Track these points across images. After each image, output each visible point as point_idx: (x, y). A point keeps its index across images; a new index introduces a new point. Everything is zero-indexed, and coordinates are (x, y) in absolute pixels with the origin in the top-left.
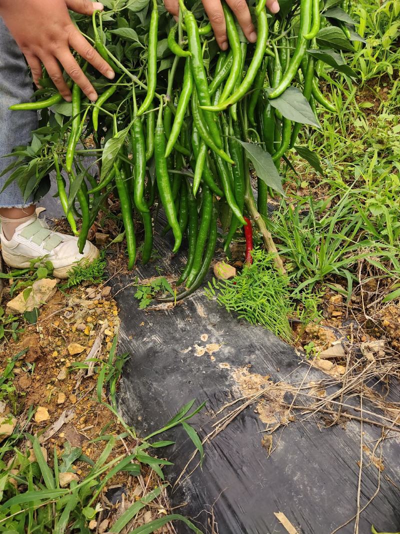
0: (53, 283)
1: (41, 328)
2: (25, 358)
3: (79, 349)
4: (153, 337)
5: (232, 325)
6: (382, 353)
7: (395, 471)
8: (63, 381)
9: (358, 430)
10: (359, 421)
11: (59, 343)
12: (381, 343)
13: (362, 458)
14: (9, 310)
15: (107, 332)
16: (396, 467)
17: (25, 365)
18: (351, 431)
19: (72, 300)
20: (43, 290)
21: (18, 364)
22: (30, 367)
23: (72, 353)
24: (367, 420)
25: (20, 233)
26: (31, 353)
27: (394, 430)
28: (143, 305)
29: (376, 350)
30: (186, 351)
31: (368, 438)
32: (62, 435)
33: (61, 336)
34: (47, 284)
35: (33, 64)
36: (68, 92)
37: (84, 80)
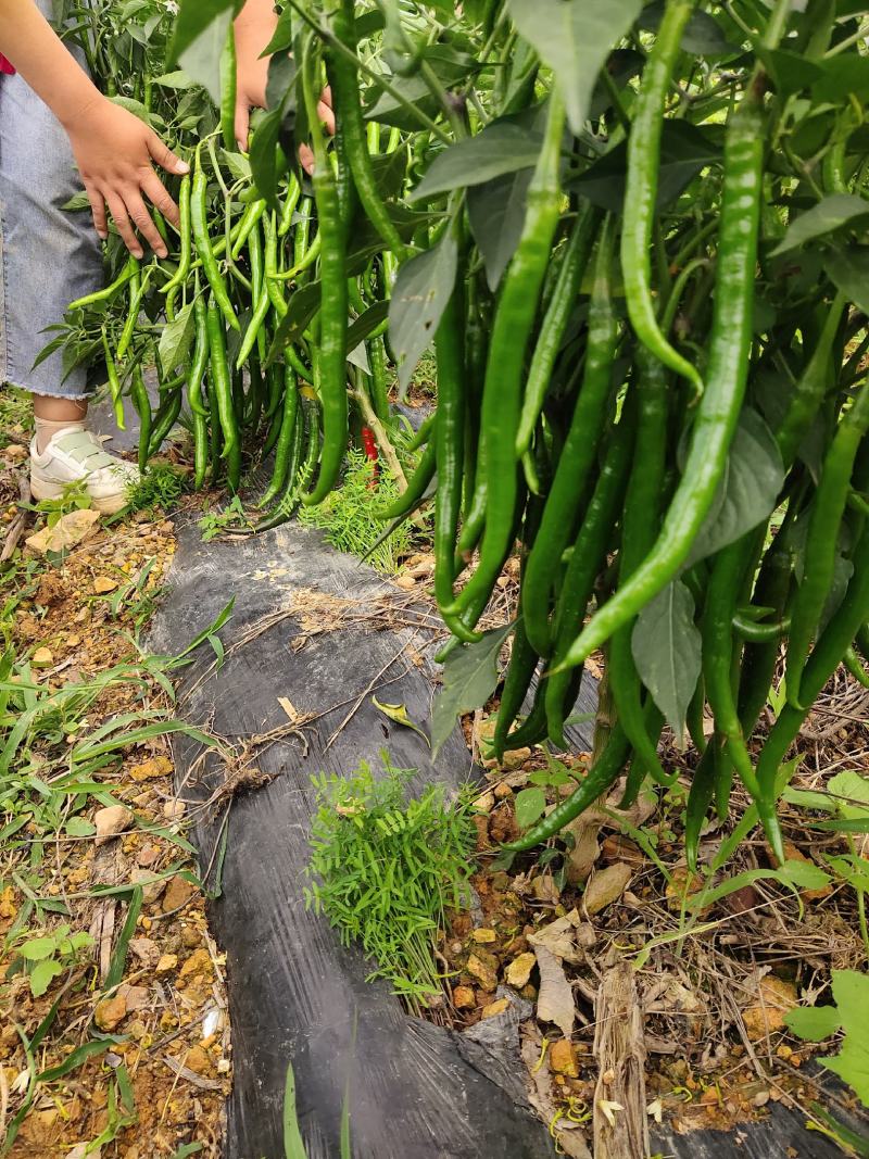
0: (95, 516)
1: (67, 573)
2: (35, 596)
3: (110, 584)
4: (207, 565)
5: (315, 553)
7: (433, 666)
8: (82, 622)
9: (410, 634)
10: (416, 627)
11: (85, 581)
13: (399, 654)
14: (28, 552)
15: (154, 568)
17: (34, 609)
18: (402, 635)
19: (115, 537)
20: (79, 524)
21: (24, 604)
22: (41, 610)
23: (98, 590)
24: (426, 625)
25: (56, 442)
26: (45, 589)
28: (207, 537)
30: (243, 575)
31: (417, 641)
32: (62, 676)
33: (90, 573)
34: (87, 516)
35: (95, 200)
36: (135, 243)
37: (150, 231)
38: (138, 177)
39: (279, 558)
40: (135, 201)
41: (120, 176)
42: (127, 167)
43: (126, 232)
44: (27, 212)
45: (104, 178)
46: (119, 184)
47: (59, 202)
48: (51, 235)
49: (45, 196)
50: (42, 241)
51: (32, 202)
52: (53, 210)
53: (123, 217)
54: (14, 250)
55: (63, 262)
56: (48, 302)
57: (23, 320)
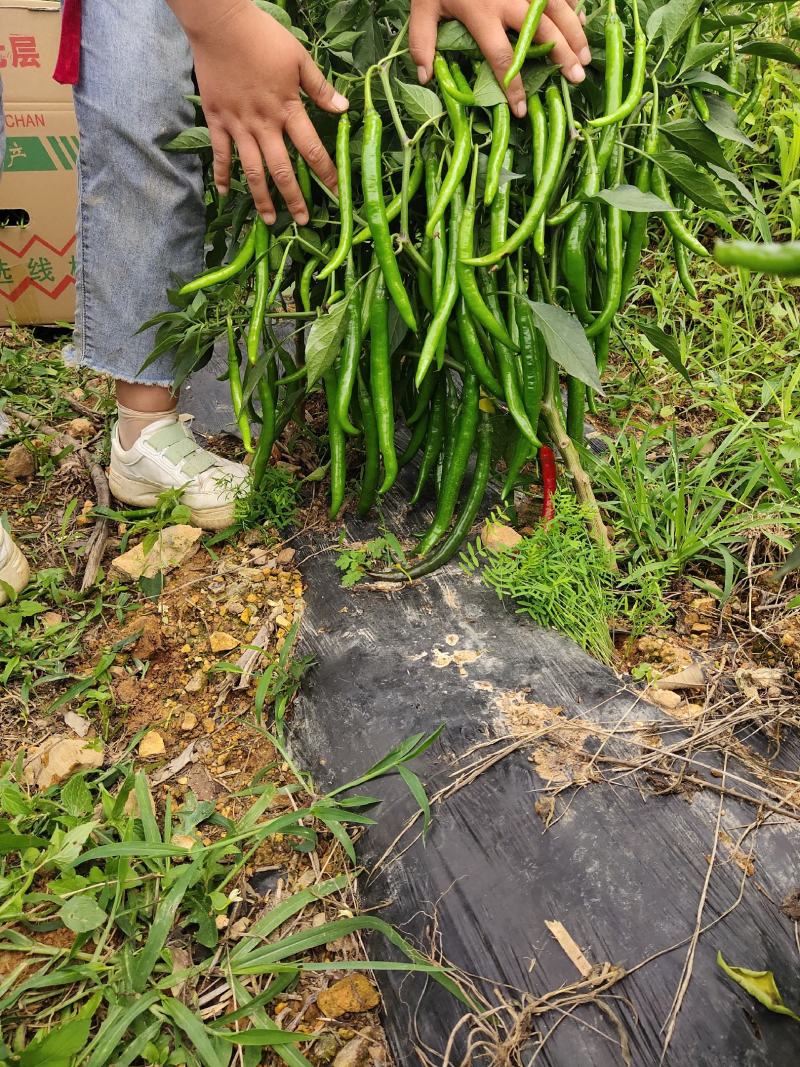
0: (197, 533)
1: (166, 608)
2: (133, 649)
3: (229, 642)
4: (361, 632)
5: (505, 624)
6: (774, 690)
7: (774, 878)
8: (194, 694)
9: (713, 806)
10: (717, 793)
11: (195, 631)
12: (777, 673)
13: (715, 851)
14: (114, 573)
15: (281, 620)
16: (777, 871)
17: (131, 663)
18: (701, 808)
19: (225, 565)
20: (177, 543)
21: (121, 659)
22: (140, 667)
23: (215, 648)
24: (732, 791)
25: (147, 437)
26: (146, 641)
27: (780, 813)
28: (348, 581)
29: (764, 683)
30: (417, 658)
31: (730, 822)
32: (183, 780)
33: (200, 620)
34: (185, 535)
35: (219, 143)
36: (269, 205)
37: (293, 190)
38: (284, 114)
39: (458, 630)
40: (276, 148)
41: (261, 112)
42: (270, 99)
43: (260, 190)
44: (120, 154)
45: (237, 114)
46: (258, 124)
47: (163, 140)
48: (150, 183)
49: (145, 132)
50: (137, 191)
51: (128, 140)
52: (156, 151)
53: (259, 169)
54: (98, 201)
55: (163, 218)
56: (142, 270)
57: (108, 291)
